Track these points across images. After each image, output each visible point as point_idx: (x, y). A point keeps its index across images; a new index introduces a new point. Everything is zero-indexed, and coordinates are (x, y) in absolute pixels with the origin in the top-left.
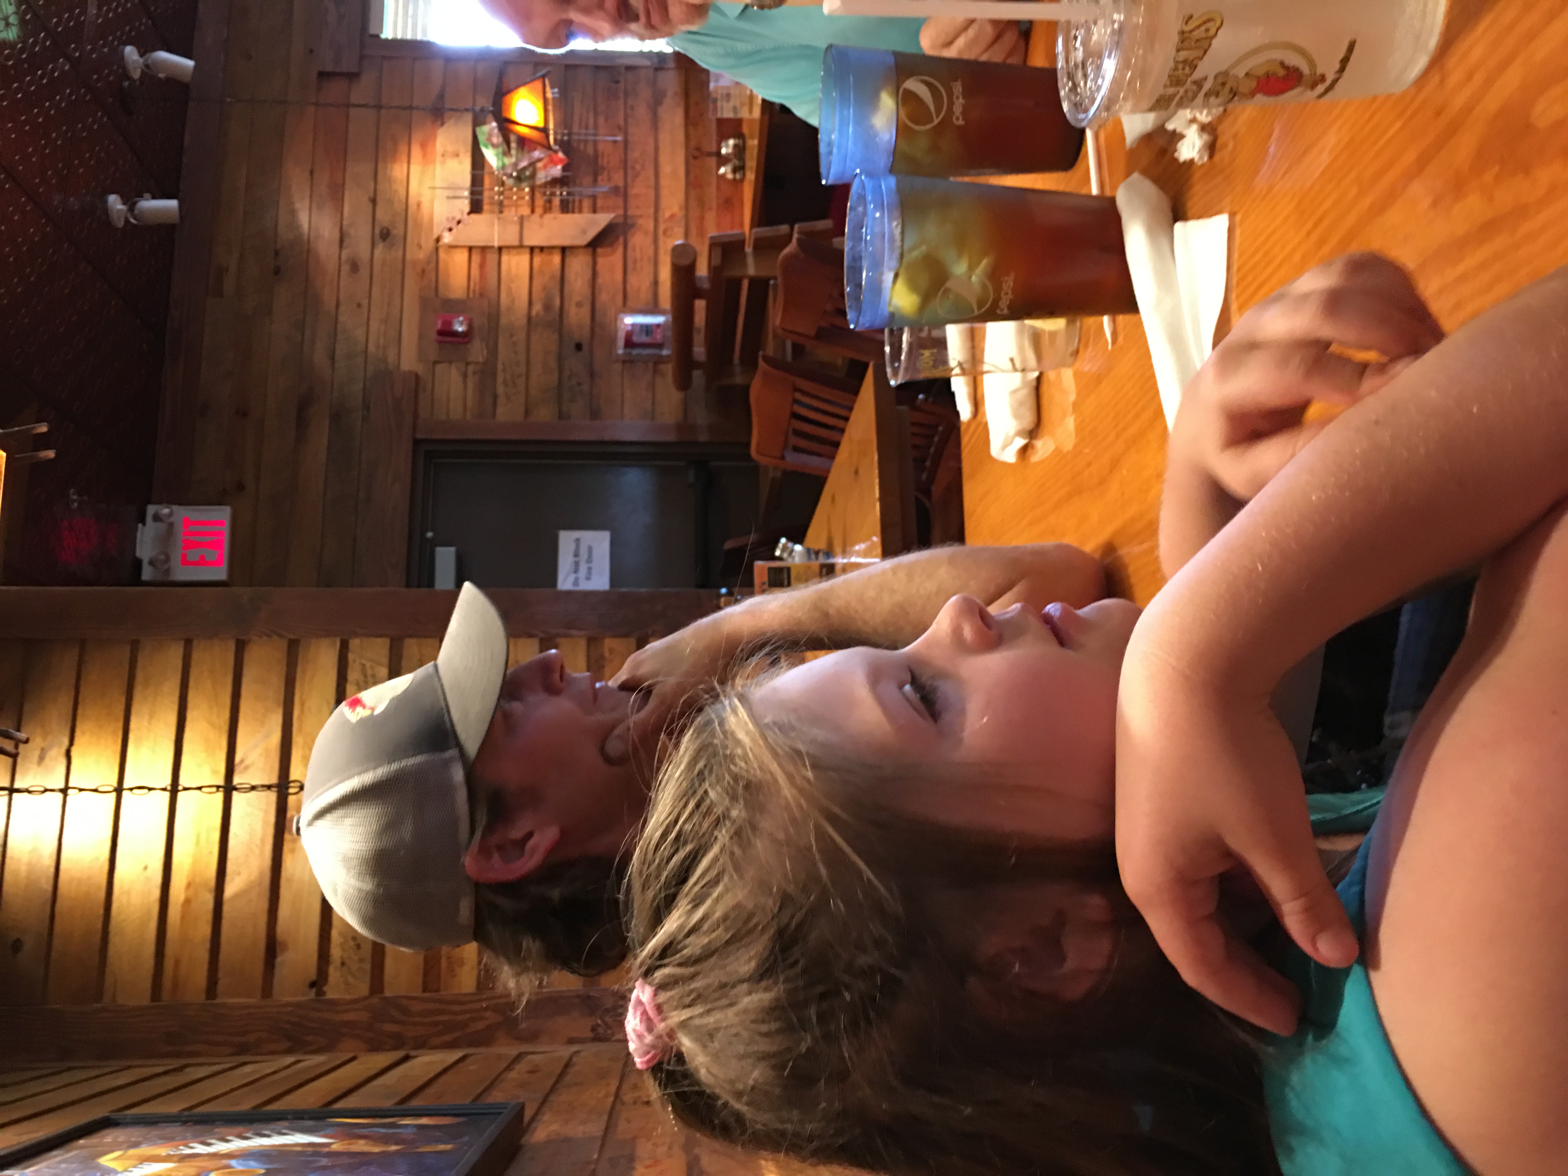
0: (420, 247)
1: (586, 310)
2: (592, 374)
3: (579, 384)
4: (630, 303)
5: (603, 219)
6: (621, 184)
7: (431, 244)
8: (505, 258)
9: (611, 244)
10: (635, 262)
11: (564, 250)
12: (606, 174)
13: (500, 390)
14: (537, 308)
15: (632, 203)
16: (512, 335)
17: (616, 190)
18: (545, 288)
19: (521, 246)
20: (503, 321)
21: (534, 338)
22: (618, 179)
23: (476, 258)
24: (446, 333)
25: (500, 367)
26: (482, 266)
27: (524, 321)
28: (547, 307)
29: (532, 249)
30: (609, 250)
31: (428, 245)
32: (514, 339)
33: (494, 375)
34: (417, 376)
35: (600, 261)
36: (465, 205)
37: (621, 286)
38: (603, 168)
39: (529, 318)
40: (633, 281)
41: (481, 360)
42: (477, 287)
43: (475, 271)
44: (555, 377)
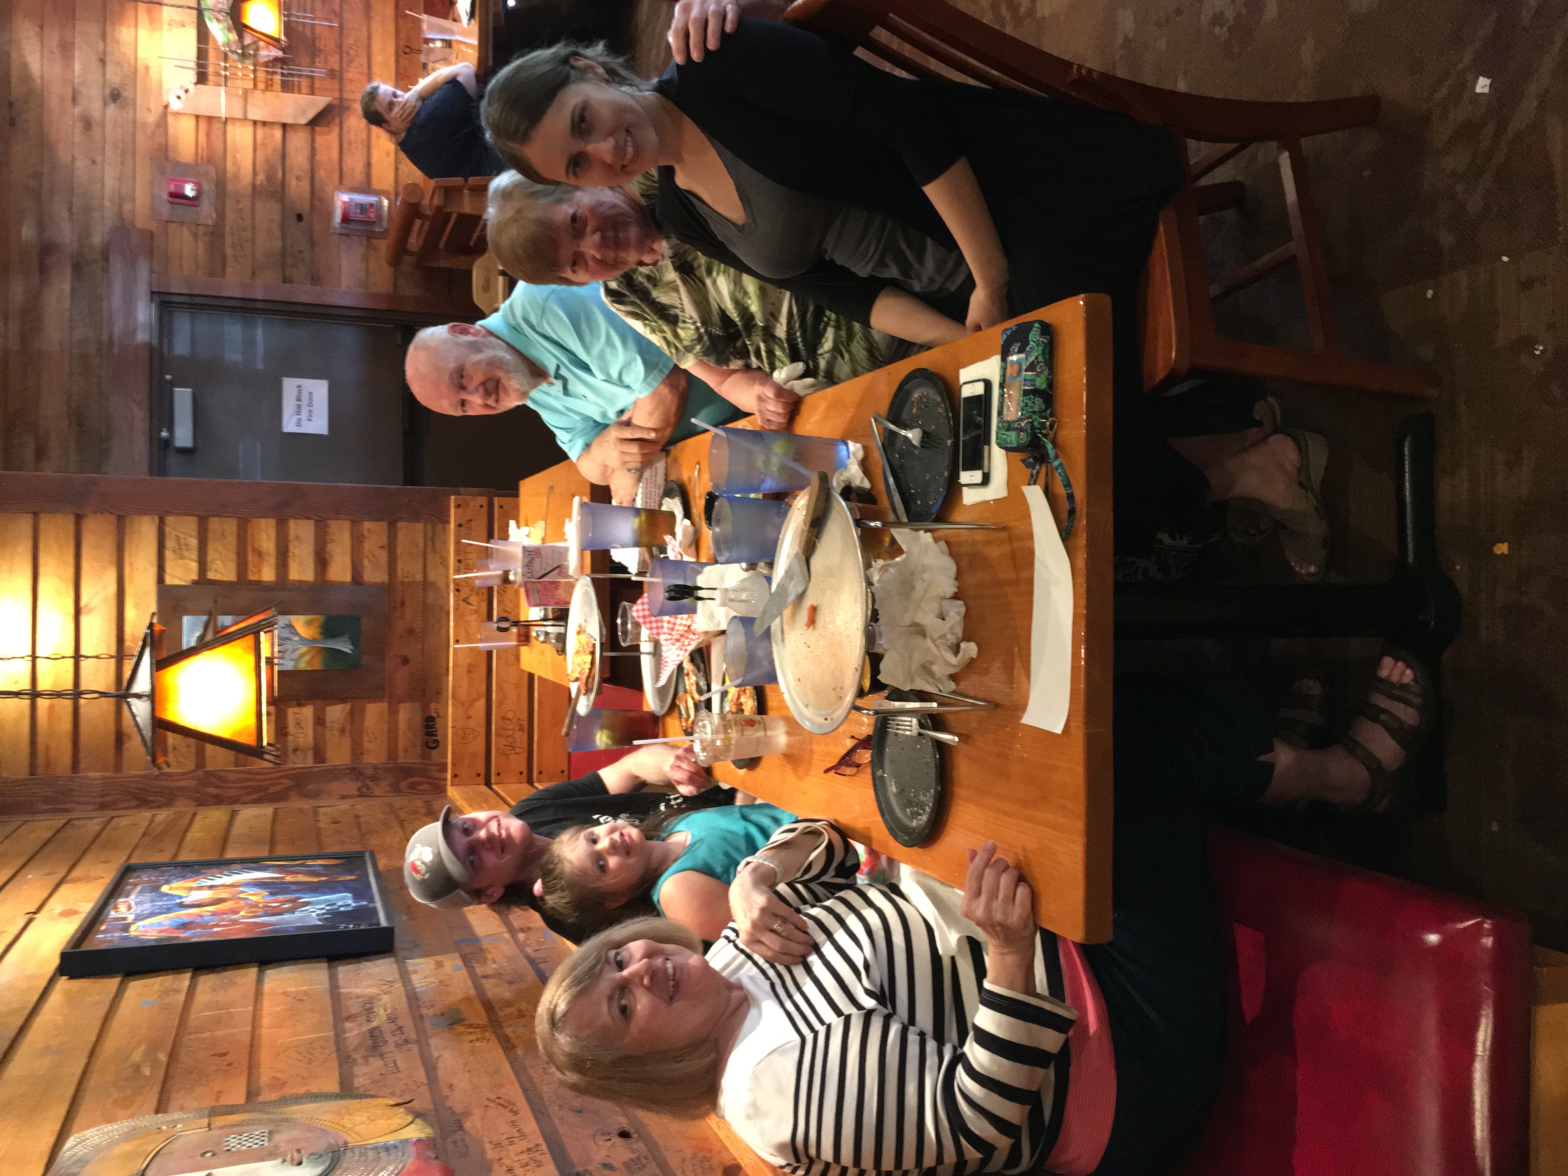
0: (149, 110)
1: (305, 185)
2: (312, 244)
3: (300, 252)
4: (346, 181)
5: (321, 102)
6: (337, 67)
7: (161, 109)
8: (229, 128)
9: (328, 124)
10: (350, 143)
11: (284, 126)
12: (323, 56)
13: (229, 251)
14: (261, 177)
15: (348, 87)
16: (238, 202)
17: (332, 73)
18: (267, 161)
19: (245, 119)
20: (229, 188)
21: (259, 206)
22: (334, 62)
23: (203, 125)
24: (178, 196)
25: (228, 229)
26: (208, 135)
27: (249, 190)
28: (270, 178)
29: (255, 122)
30: (325, 129)
31: (157, 110)
32: (240, 206)
33: (223, 237)
34: (152, 235)
35: (319, 139)
36: (192, 76)
37: (337, 166)
38: (320, 51)
39: (254, 185)
40: (348, 162)
41: (210, 222)
42: (205, 154)
43: (202, 139)
44: (278, 244)
